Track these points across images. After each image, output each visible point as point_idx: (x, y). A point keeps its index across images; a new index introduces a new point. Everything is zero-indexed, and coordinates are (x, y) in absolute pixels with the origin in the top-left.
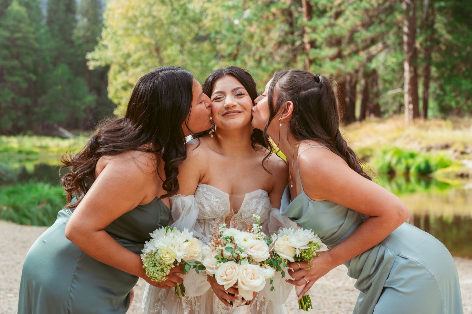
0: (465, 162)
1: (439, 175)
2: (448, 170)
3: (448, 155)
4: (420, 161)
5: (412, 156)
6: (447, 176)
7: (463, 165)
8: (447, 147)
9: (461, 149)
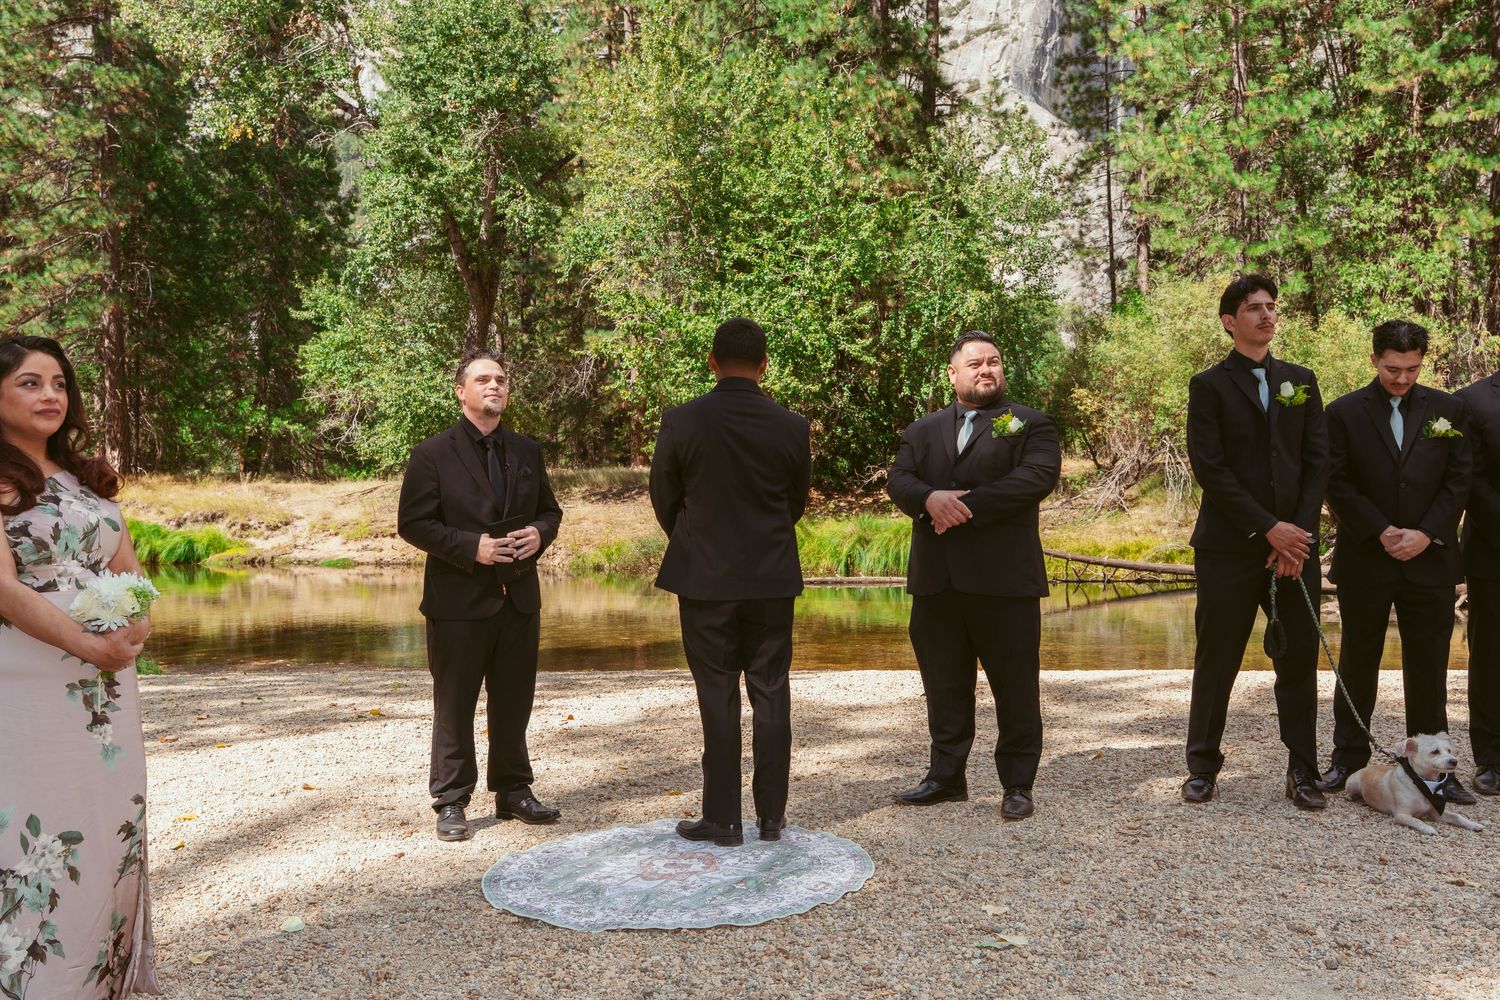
0: (251, 540)
1: (213, 562)
2: (228, 553)
3: (220, 528)
4: (176, 539)
5: (157, 532)
6: (230, 563)
7: (246, 545)
8: (213, 518)
9: (241, 521)
